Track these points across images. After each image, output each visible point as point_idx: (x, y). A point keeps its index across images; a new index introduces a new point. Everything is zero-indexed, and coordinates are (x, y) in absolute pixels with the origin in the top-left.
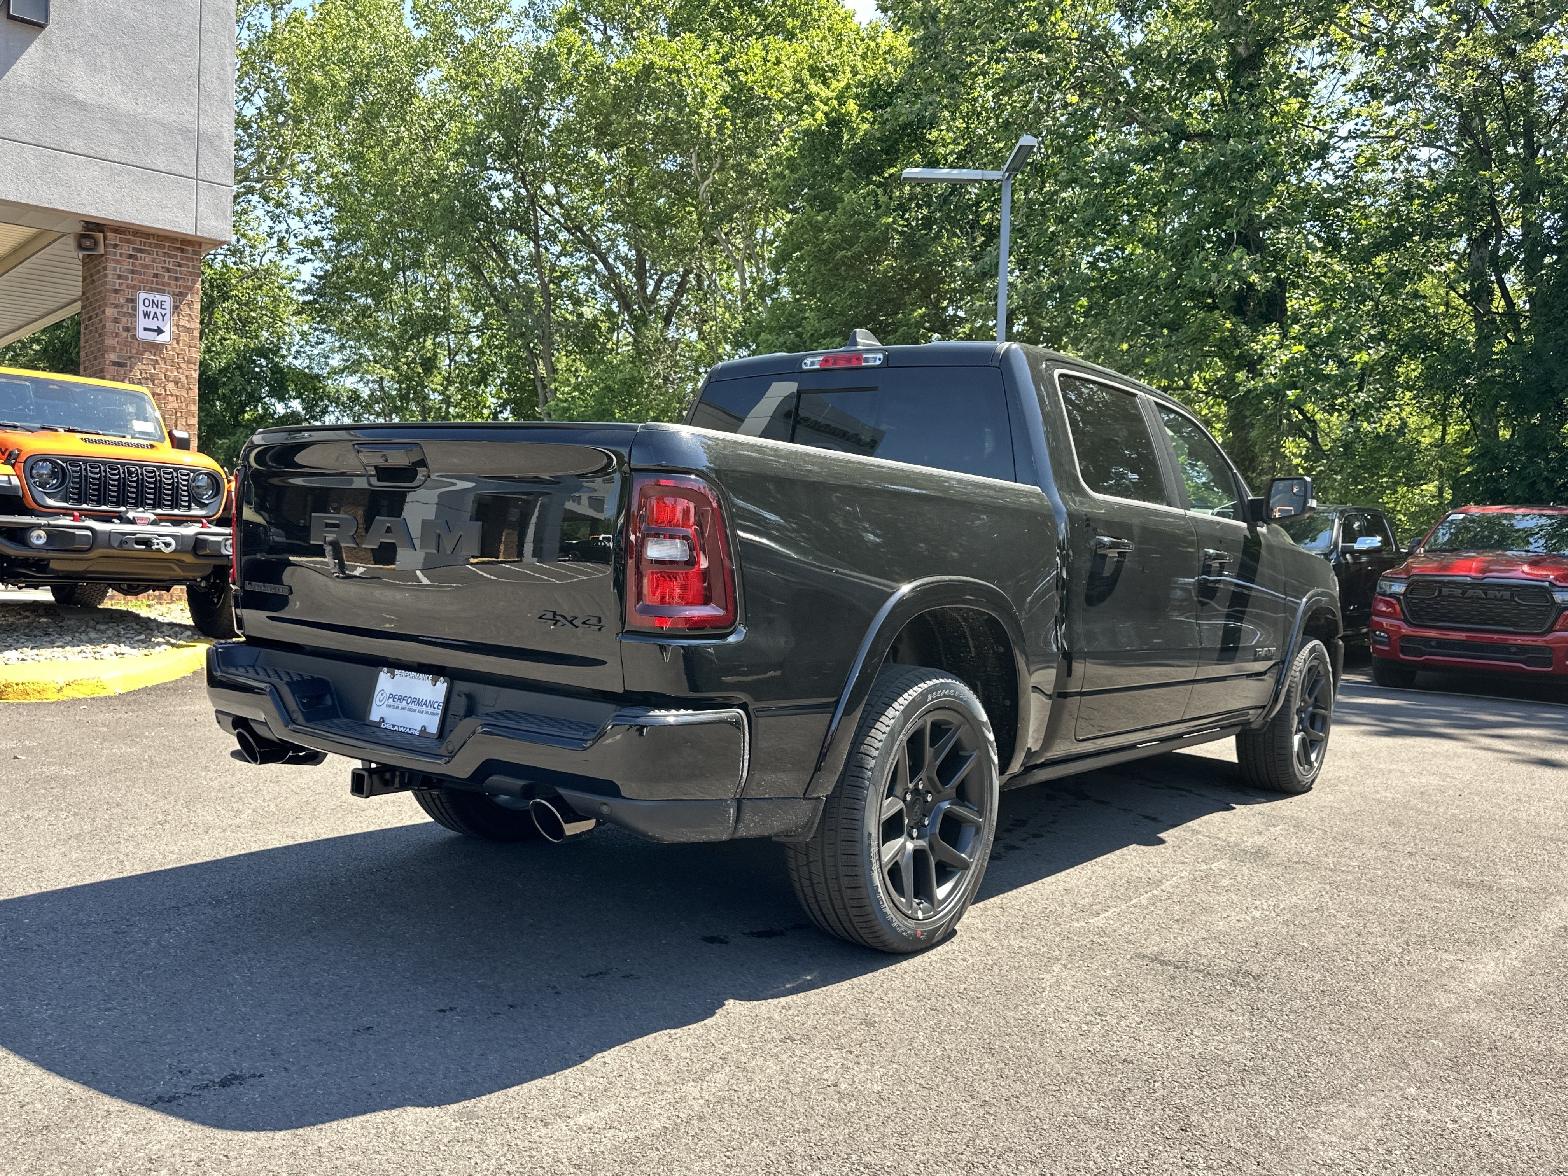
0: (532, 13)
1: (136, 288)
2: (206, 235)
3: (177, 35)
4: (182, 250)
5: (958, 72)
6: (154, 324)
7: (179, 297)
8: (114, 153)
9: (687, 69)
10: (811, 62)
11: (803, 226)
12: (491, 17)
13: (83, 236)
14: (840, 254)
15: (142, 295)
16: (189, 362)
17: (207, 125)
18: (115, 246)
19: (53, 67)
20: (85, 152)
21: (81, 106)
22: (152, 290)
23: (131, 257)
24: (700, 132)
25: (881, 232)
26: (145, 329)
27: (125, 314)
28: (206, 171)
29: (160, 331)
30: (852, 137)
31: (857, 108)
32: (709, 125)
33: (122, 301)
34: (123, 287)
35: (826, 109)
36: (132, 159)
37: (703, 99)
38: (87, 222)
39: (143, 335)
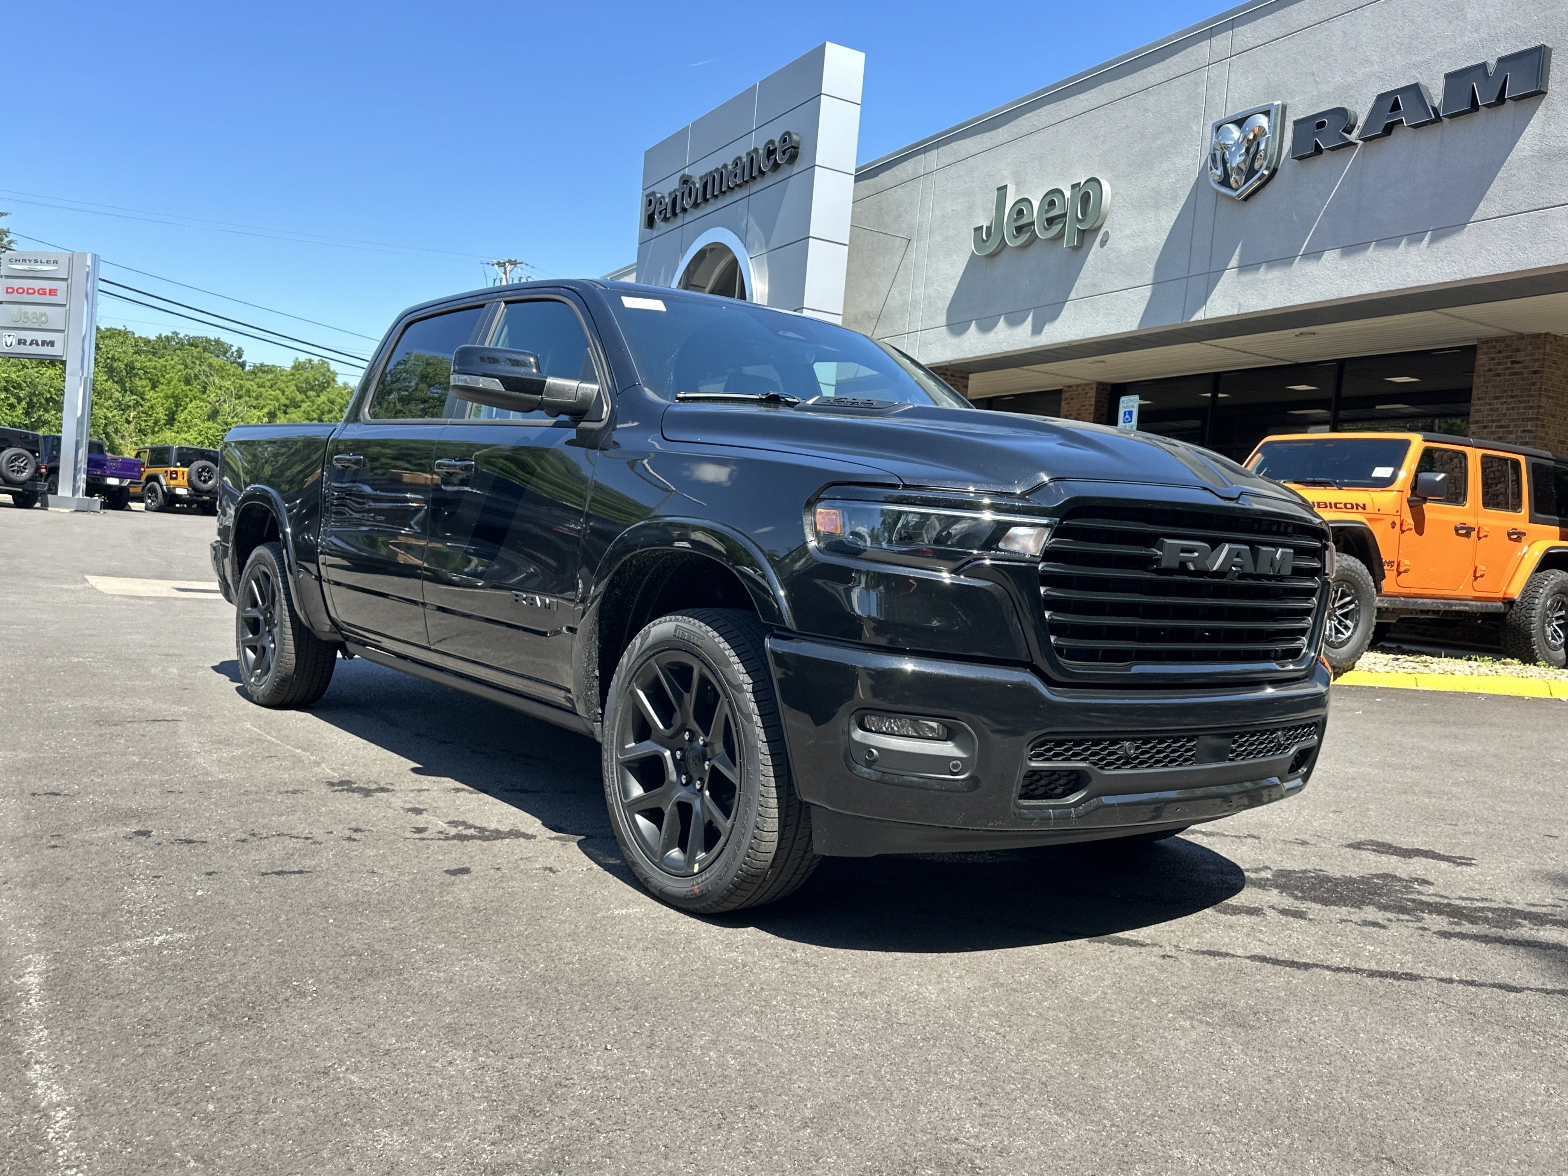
19: (1552, 128)
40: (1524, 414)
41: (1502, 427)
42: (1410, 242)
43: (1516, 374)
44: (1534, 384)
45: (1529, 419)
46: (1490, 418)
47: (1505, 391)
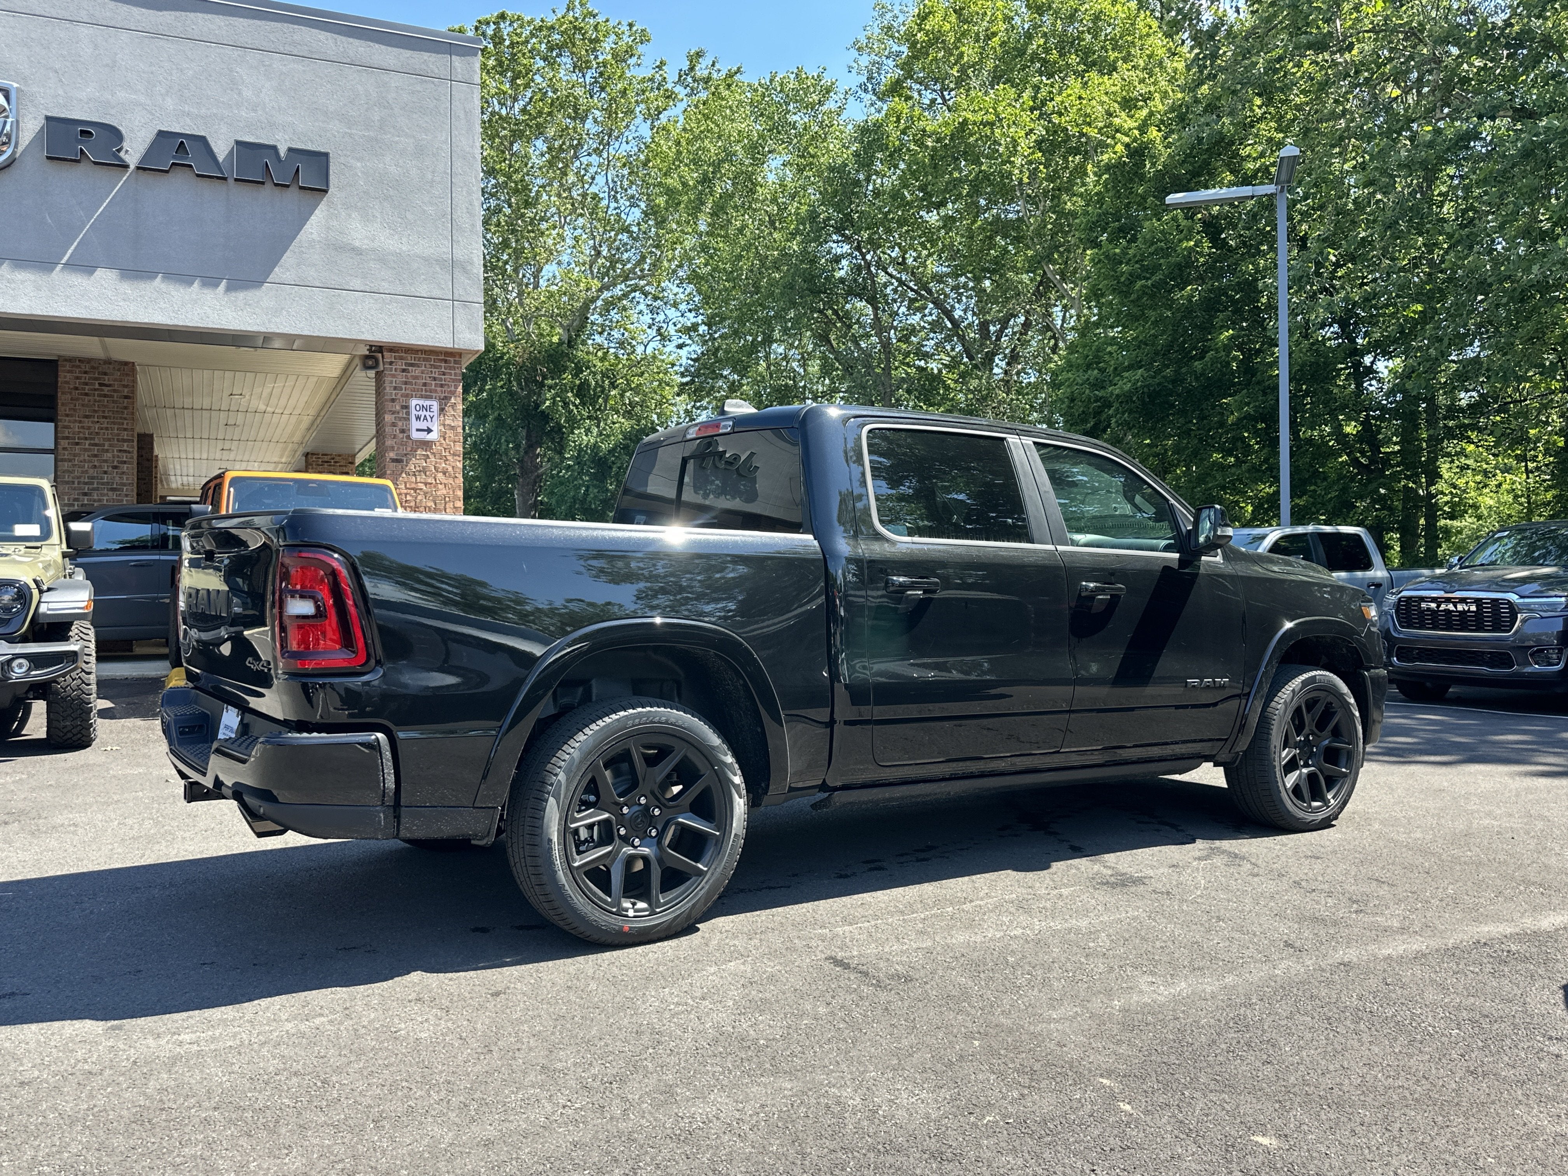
0: (870, 86)
1: (408, 396)
2: (462, 347)
3: (433, 181)
4: (446, 361)
5: (1239, 87)
6: (423, 425)
7: (444, 401)
8: (385, 286)
9: (1000, 120)
10: (1124, 93)
11: (1100, 260)
12: (820, 101)
13: (367, 357)
14: (1140, 284)
15: (414, 402)
16: (454, 455)
17: (459, 254)
18: (391, 363)
19: (335, 223)
20: (362, 288)
21: (357, 251)
22: (422, 397)
23: (404, 371)
25: (1183, 257)
26: (418, 430)
27: (400, 419)
28: (459, 293)
29: (429, 431)
30: (1153, 164)
31: (1161, 134)
32: (1021, 172)
33: (398, 408)
34: (399, 396)
35: (1128, 140)
36: (399, 289)
37: (1014, 147)
38: (371, 346)
39: (415, 435)
40: (118, 435)
41: (96, 445)
42: (204, 285)
43: (105, 396)
44: (126, 408)
45: (124, 441)
46: (81, 435)
47: (95, 411)
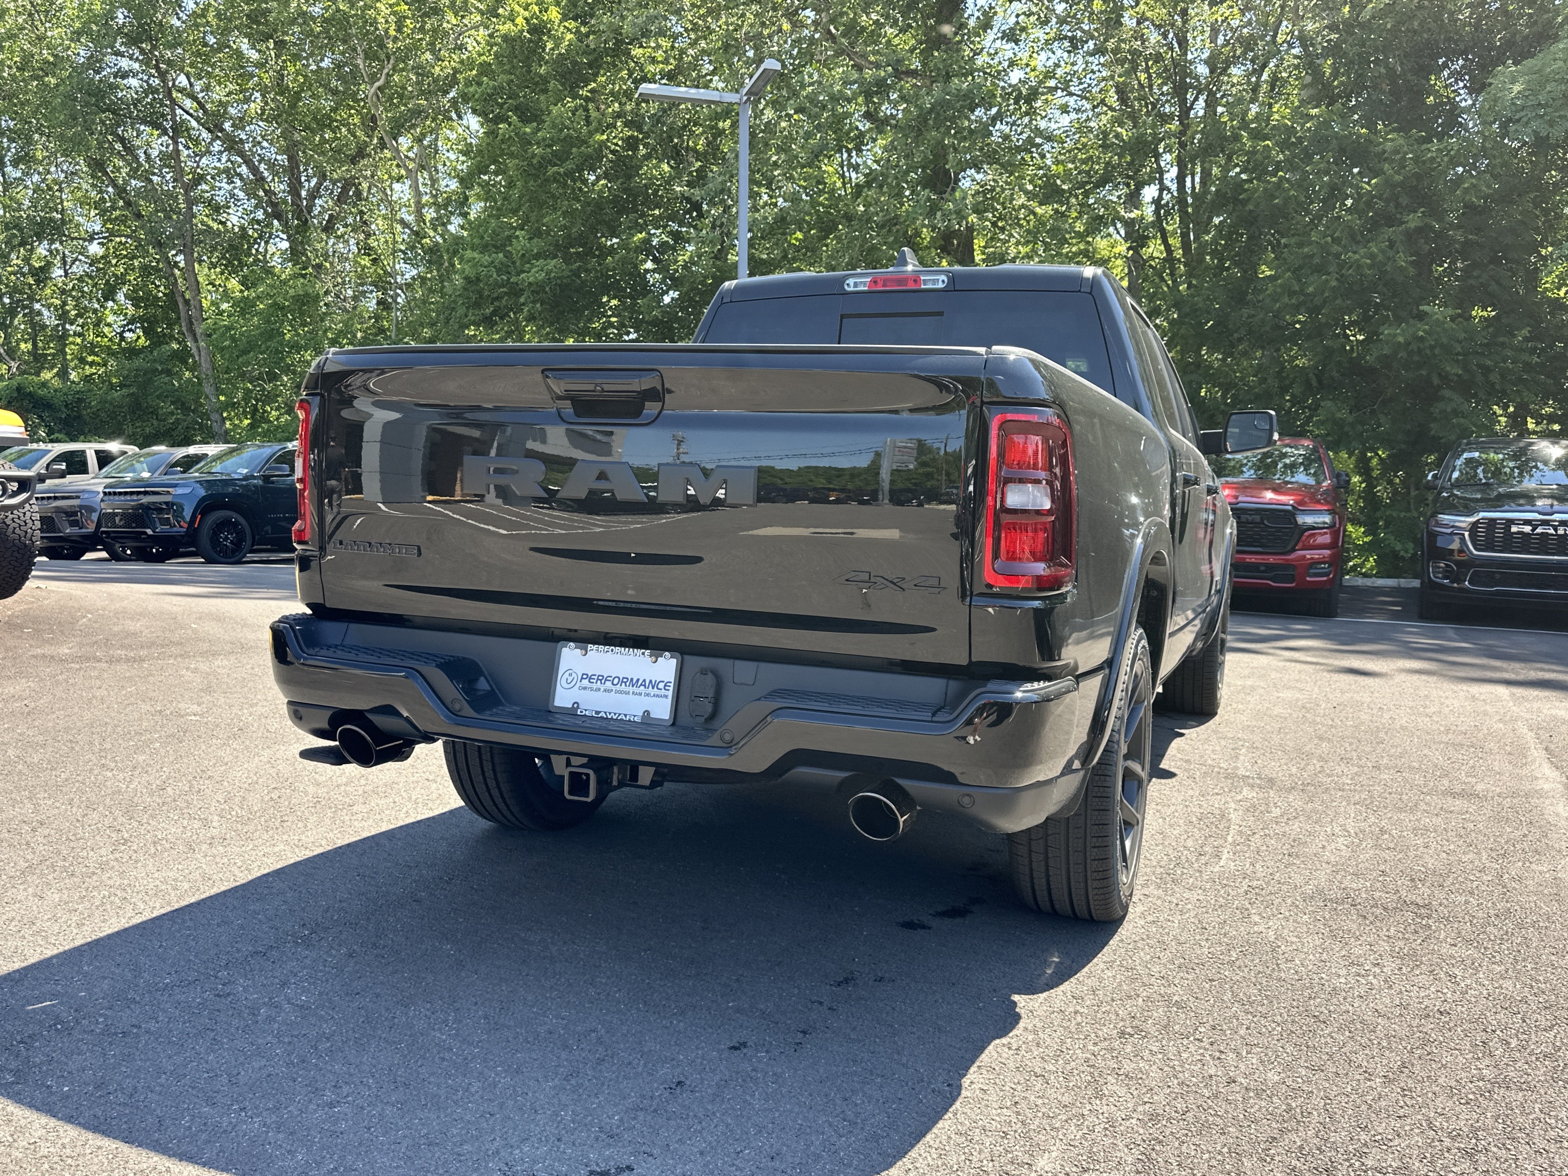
11: (510, 137)
14: (551, 170)
24: (377, 29)
25: (595, 149)
30: (557, 46)
31: (560, 16)
32: (387, 22)
35: (527, 14)
